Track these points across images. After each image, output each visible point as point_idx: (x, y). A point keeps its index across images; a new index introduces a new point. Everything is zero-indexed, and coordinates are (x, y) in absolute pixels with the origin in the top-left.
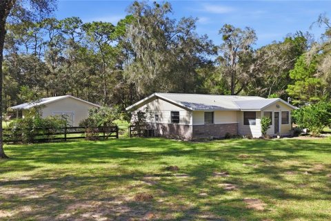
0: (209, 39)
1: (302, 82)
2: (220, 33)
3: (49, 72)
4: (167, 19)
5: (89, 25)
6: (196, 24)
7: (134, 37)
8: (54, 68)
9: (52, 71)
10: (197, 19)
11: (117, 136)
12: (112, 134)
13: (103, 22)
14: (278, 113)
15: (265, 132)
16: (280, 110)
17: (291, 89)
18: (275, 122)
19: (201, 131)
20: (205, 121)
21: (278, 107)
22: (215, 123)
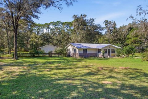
0: (100, 25)
1: (131, 39)
2: (104, 23)
4: (85, 19)
5: (64, 23)
11: (59, 56)
14: (110, 49)
15: (103, 55)
16: (111, 48)
17: (129, 42)
18: (109, 52)
19: (82, 55)
20: (84, 52)
21: (110, 47)
22: (87, 52)
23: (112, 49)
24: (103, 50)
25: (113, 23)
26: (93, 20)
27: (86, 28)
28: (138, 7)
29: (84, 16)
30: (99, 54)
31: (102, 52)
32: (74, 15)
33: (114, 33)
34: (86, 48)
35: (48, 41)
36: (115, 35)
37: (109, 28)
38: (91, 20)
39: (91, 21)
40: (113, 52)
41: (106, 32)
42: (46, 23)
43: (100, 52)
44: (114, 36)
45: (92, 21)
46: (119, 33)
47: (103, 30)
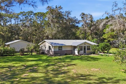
0: (76, 18)
1: (107, 34)
2: (80, 15)
3: (21, 31)
4: (61, 11)
6: (71, 13)
7: (49, 18)
8: (23, 29)
9: (22, 30)
10: (71, 11)
11: (32, 54)
12: (30, 53)
13: (41, 12)
15: (78, 53)
16: (86, 45)
17: (105, 36)
18: (85, 49)
19: (57, 53)
20: (59, 50)
22: (63, 50)
24: (78, 47)
25: (89, 17)
28: (114, 3)
29: (59, 8)
31: (77, 49)
32: (49, 7)
34: (61, 46)
37: (86, 21)
38: (66, 12)
39: (66, 14)
45: (68, 14)
47: (79, 23)
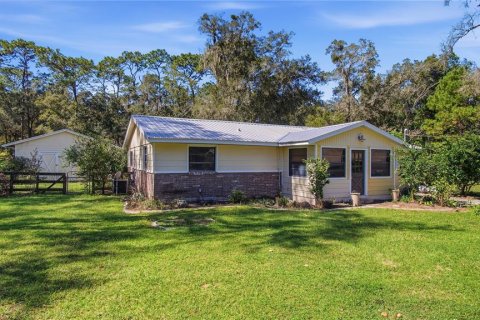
0: (312, 61)
1: (446, 114)
2: (328, 52)
4: (253, 36)
5: (176, 58)
6: (291, 40)
10: (292, 33)
11: (64, 190)
14: (363, 152)
15: (318, 190)
16: (369, 145)
18: (358, 167)
19: (176, 186)
20: (192, 167)
21: (360, 138)
22: (218, 170)
23: (374, 152)
24: (318, 154)
25: (364, 51)
26: (286, 40)
27: (252, 70)
30: (295, 180)
31: (310, 166)
32: (206, 17)
33: (369, 93)
34: (208, 142)
35: (112, 123)
36: (372, 102)
38: (273, 36)
39: (274, 43)
40: (382, 168)
41: (336, 92)
42: (107, 59)
43: (301, 169)
44: (368, 105)
45: (279, 44)
46: (388, 96)
47: (323, 80)
